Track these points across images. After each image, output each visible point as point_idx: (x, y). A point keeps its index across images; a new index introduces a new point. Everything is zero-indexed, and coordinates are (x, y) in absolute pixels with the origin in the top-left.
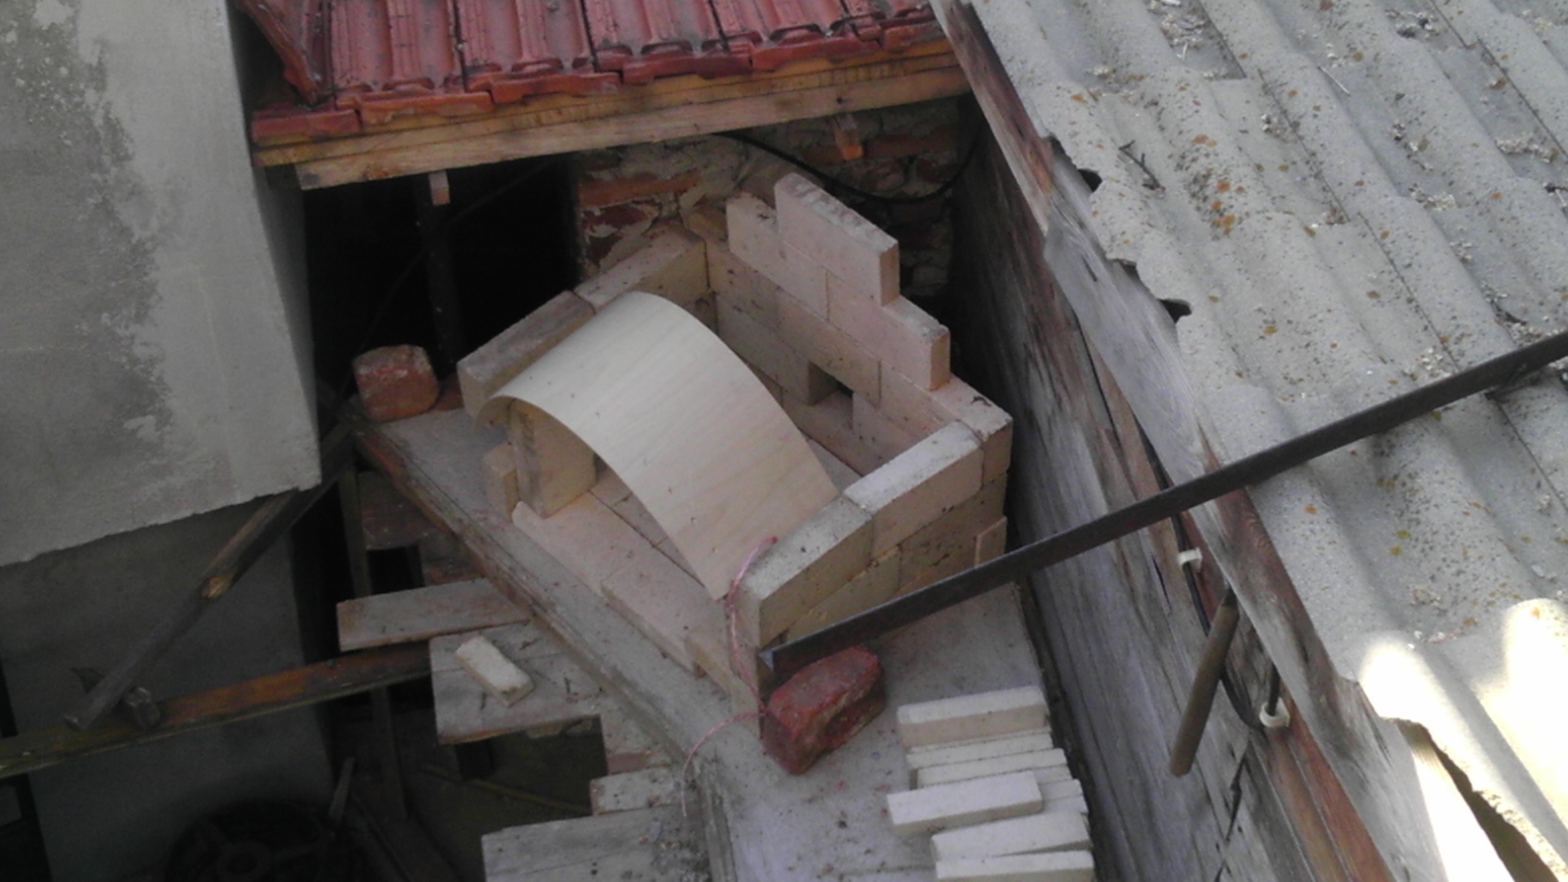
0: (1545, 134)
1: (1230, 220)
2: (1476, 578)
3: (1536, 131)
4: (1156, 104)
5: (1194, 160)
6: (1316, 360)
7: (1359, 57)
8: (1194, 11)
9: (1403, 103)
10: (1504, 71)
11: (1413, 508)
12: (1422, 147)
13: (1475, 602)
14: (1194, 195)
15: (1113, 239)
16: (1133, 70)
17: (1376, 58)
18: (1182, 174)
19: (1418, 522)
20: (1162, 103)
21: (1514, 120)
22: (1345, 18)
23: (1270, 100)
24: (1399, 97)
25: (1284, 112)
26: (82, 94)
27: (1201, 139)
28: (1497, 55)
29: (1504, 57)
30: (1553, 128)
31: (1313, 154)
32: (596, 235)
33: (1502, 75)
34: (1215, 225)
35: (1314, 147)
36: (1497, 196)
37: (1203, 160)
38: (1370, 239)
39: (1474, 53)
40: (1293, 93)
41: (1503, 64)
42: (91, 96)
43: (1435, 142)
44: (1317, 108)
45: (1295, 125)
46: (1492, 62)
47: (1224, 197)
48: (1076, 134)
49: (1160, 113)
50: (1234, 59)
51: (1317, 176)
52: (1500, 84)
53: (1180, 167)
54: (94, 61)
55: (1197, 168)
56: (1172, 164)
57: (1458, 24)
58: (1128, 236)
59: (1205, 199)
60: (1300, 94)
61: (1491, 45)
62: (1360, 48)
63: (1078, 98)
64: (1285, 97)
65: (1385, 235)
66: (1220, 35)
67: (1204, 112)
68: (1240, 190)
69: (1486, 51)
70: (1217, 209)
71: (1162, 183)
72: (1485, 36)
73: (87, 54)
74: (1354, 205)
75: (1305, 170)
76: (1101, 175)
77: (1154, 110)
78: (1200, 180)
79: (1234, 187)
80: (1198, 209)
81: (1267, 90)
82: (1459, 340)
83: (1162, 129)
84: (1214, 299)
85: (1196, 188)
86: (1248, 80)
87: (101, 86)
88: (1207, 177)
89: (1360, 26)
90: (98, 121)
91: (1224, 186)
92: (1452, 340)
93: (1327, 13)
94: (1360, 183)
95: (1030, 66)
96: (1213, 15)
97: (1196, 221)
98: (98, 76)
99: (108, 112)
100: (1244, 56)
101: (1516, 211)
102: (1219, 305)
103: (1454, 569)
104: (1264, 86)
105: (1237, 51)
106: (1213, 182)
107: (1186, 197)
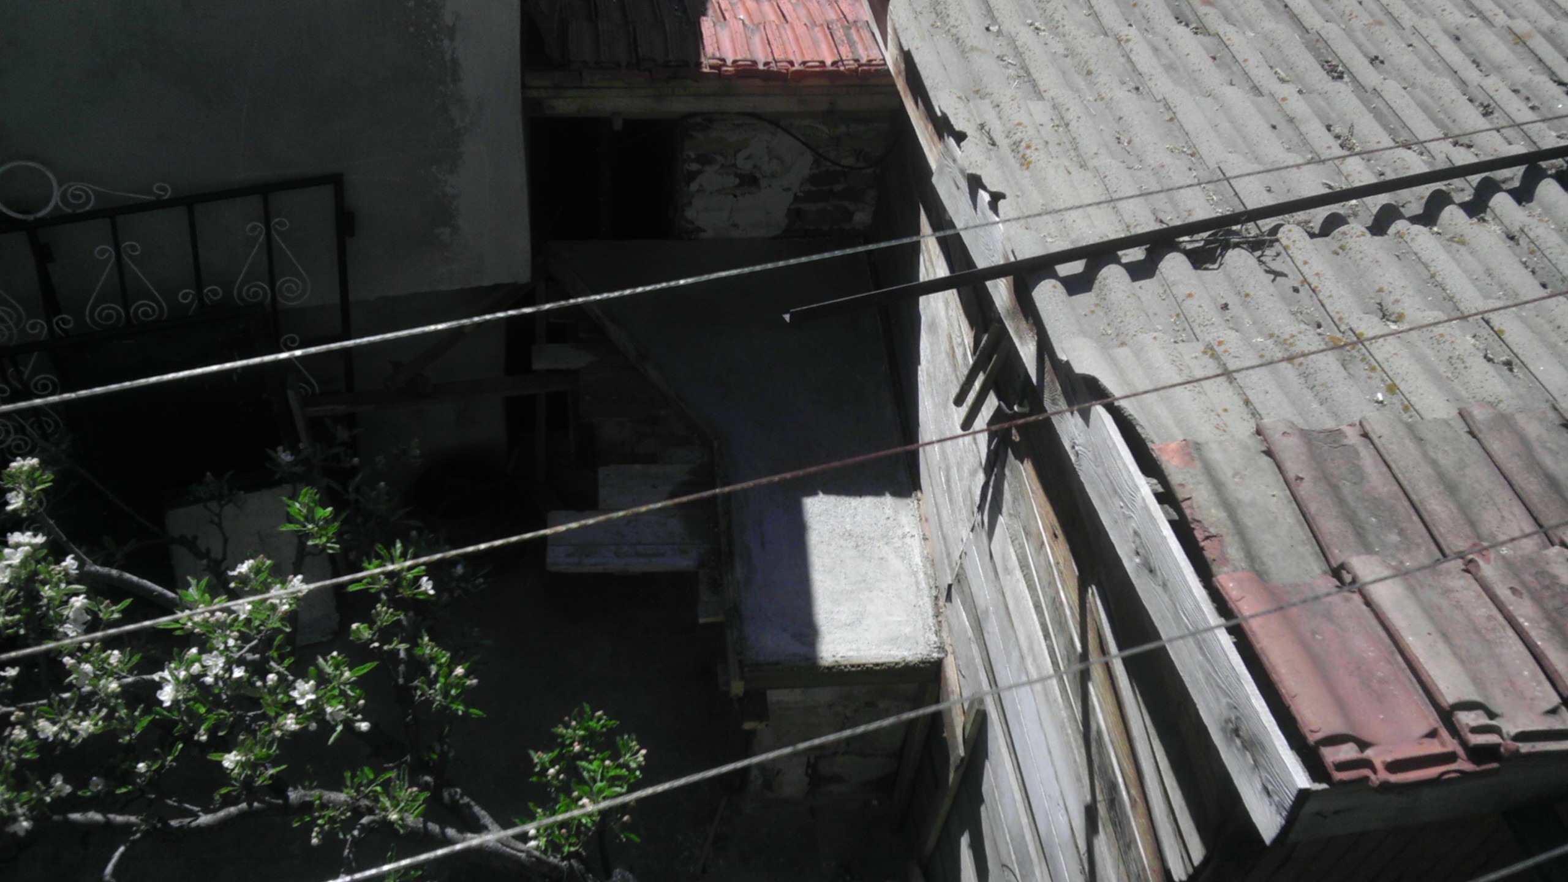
0: (1190, 143)
1: (1030, 163)
2: (1129, 324)
3: (1187, 142)
4: (998, 106)
5: (1015, 134)
6: (1065, 227)
7: (1102, 99)
8: (1022, 68)
9: (1122, 122)
10: (1174, 113)
11: (1104, 293)
12: (1129, 143)
13: (1127, 335)
14: (1013, 151)
15: (971, 164)
16: (989, 90)
17: (1111, 99)
18: (1008, 141)
19: (1105, 299)
20: (1002, 105)
21: (1176, 137)
22: (1098, 80)
23: (1057, 112)
24: (1120, 118)
25: (1062, 118)
26: (442, 41)
27: (1019, 124)
28: (1172, 106)
29: (1175, 107)
30: (1195, 142)
31: (1074, 139)
32: (690, 168)
33: (1172, 115)
34: (1022, 165)
35: (1075, 135)
36: (1163, 166)
37: (1019, 134)
38: (1098, 178)
39: (1161, 104)
40: (1068, 109)
41: (1174, 110)
42: (446, 42)
43: (1136, 140)
44: (1079, 117)
45: (1067, 125)
46: (1169, 108)
47: (1028, 152)
48: (957, 114)
49: (1000, 111)
50: (1040, 93)
51: (1076, 149)
52: (1171, 120)
53: (1007, 137)
54: (451, 24)
55: (1017, 137)
56: (1004, 135)
57: (1154, 90)
58: (978, 163)
59: (1018, 152)
60: (1071, 110)
61: (1169, 100)
62: (1104, 95)
63: (960, 98)
64: (1063, 111)
65: (1105, 177)
66: (1034, 80)
67: (1022, 112)
68: (1036, 149)
69: (1167, 104)
70: (1023, 156)
71: (998, 143)
72: (1167, 96)
73: (448, 19)
74: (1093, 163)
75: (1069, 146)
76: (968, 134)
77: (997, 109)
78: (1017, 144)
79: (1033, 148)
80: (1014, 157)
81: (1054, 107)
82: (1135, 226)
83: (1000, 118)
84: (1018, 196)
85: (1014, 147)
86: (1046, 102)
87: (452, 38)
88: (1020, 142)
89: (1105, 84)
90: (448, 57)
91: (1028, 147)
92: (1132, 226)
93: (1089, 77)
94: (1096, 154)
95: (936, 81)
96: (1032, 71)
97: (1013, 163)
98: (452, 32)
99: (453, 53)
100: (1045, 91)
101: (1171, 173)
102: (1020, 199)
103: (1119, 320)
104: (1054, 105)
105: (1042, 88)
106: (1023, 144)
107: (1009, 151)
